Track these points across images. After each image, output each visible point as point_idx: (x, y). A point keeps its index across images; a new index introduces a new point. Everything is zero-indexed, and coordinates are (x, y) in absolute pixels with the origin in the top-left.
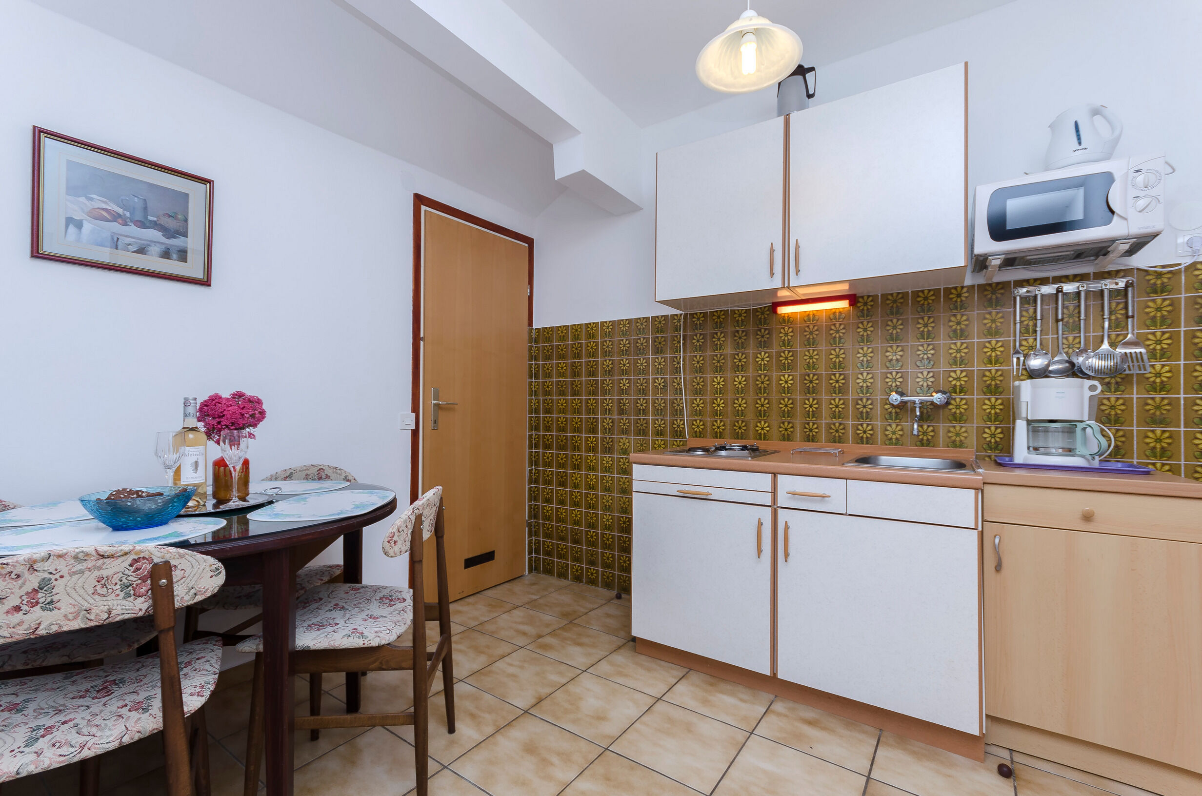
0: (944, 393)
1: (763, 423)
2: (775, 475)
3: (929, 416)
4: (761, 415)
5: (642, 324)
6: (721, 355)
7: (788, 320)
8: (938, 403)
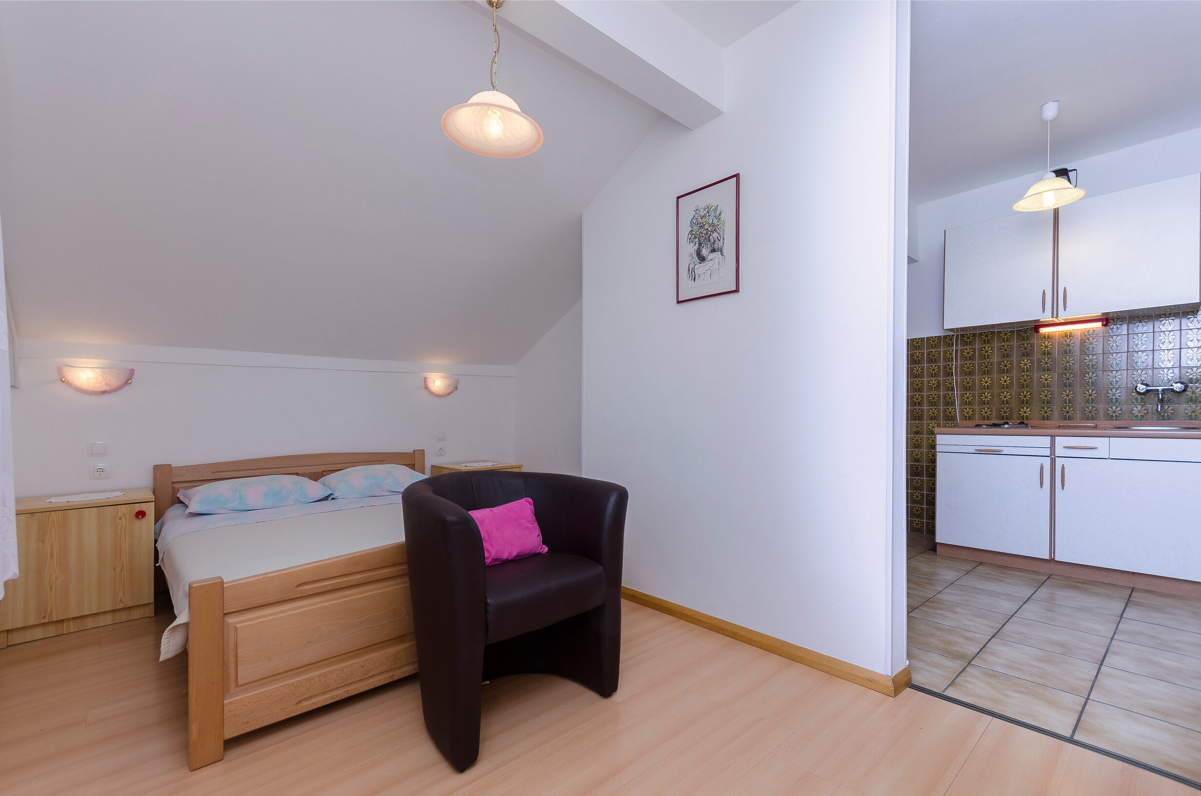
0: (1182, 383)
1: (1025, 408)
2: (1053, 437)
3: (1170, 400)
4: (1023, 403)
5: (917, 343)
6: (988, 363)
7: (1048, 337)
8: (1178, 390)
